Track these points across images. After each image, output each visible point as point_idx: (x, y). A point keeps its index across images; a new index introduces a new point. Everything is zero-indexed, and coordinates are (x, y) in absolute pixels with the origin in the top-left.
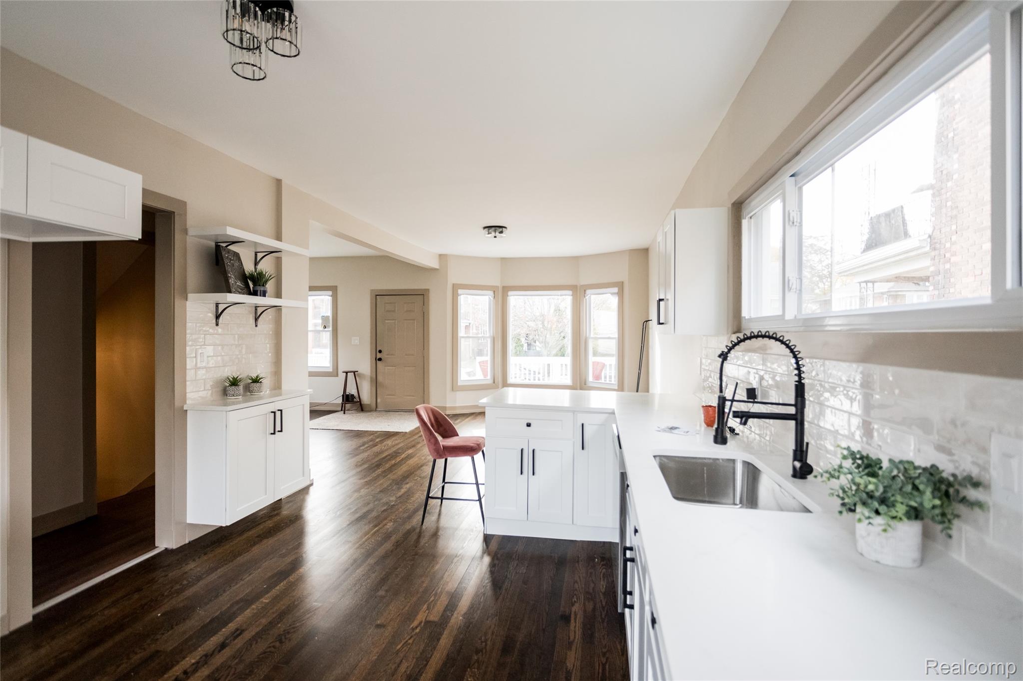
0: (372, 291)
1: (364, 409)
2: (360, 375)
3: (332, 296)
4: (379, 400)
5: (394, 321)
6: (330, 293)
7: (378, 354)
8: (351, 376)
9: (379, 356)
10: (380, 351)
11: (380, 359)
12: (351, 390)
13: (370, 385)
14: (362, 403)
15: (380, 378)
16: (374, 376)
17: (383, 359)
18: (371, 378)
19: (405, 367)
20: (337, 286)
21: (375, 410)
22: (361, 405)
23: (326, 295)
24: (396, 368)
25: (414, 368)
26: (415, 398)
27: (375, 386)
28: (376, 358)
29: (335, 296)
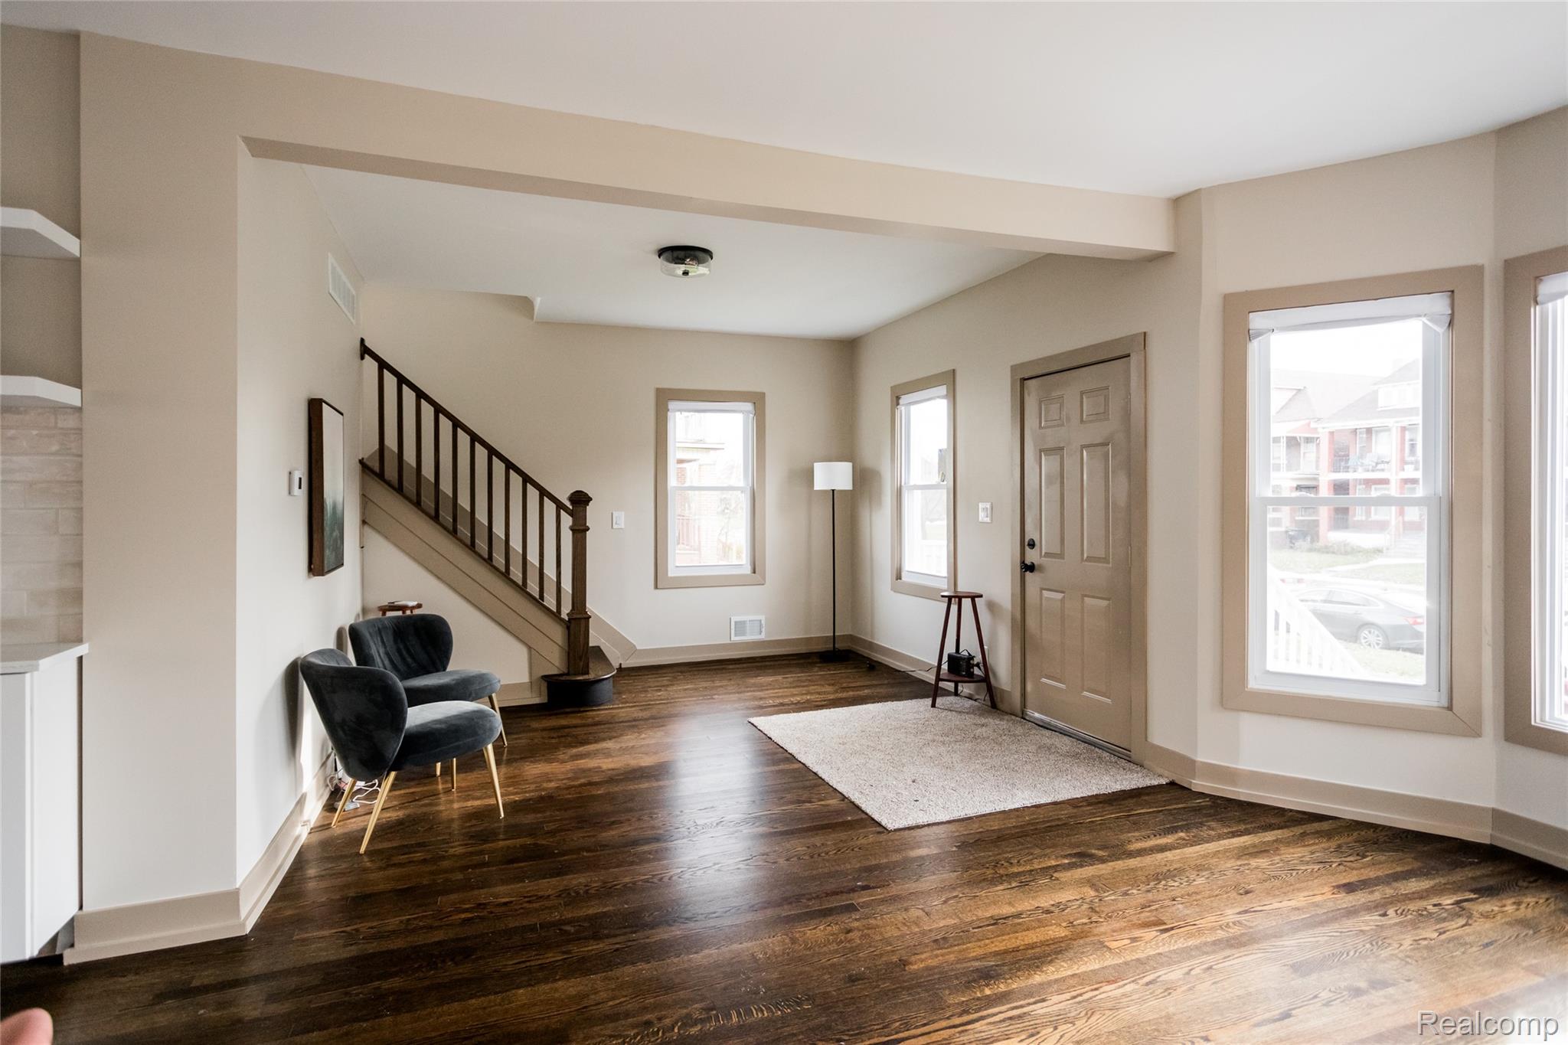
0: (1014, 369)
1: (1000, 705)
2: (992, 607)
3: (946, 396)
4: (1029, 687)
6: (942, 390)
7: (1027, 552)
8: (967, 607)
9: (1029, 557)
10: (1032, 545)
11: (1031, 568)
13: (1009, 638)
14: (993, 687)
15: (1032, 622)
16: (1019, 615)
18: (1013, 618)
19: (1086, 596)
20: (954, 370)
21: (1021, 715)
22: (990, 689)
23: (939, 397)
24: (1064, 597)
25: (1105, 603)
26: (1109, 701)
27: (1019, 642)
28: (1023, 562)
29: (952, 396)
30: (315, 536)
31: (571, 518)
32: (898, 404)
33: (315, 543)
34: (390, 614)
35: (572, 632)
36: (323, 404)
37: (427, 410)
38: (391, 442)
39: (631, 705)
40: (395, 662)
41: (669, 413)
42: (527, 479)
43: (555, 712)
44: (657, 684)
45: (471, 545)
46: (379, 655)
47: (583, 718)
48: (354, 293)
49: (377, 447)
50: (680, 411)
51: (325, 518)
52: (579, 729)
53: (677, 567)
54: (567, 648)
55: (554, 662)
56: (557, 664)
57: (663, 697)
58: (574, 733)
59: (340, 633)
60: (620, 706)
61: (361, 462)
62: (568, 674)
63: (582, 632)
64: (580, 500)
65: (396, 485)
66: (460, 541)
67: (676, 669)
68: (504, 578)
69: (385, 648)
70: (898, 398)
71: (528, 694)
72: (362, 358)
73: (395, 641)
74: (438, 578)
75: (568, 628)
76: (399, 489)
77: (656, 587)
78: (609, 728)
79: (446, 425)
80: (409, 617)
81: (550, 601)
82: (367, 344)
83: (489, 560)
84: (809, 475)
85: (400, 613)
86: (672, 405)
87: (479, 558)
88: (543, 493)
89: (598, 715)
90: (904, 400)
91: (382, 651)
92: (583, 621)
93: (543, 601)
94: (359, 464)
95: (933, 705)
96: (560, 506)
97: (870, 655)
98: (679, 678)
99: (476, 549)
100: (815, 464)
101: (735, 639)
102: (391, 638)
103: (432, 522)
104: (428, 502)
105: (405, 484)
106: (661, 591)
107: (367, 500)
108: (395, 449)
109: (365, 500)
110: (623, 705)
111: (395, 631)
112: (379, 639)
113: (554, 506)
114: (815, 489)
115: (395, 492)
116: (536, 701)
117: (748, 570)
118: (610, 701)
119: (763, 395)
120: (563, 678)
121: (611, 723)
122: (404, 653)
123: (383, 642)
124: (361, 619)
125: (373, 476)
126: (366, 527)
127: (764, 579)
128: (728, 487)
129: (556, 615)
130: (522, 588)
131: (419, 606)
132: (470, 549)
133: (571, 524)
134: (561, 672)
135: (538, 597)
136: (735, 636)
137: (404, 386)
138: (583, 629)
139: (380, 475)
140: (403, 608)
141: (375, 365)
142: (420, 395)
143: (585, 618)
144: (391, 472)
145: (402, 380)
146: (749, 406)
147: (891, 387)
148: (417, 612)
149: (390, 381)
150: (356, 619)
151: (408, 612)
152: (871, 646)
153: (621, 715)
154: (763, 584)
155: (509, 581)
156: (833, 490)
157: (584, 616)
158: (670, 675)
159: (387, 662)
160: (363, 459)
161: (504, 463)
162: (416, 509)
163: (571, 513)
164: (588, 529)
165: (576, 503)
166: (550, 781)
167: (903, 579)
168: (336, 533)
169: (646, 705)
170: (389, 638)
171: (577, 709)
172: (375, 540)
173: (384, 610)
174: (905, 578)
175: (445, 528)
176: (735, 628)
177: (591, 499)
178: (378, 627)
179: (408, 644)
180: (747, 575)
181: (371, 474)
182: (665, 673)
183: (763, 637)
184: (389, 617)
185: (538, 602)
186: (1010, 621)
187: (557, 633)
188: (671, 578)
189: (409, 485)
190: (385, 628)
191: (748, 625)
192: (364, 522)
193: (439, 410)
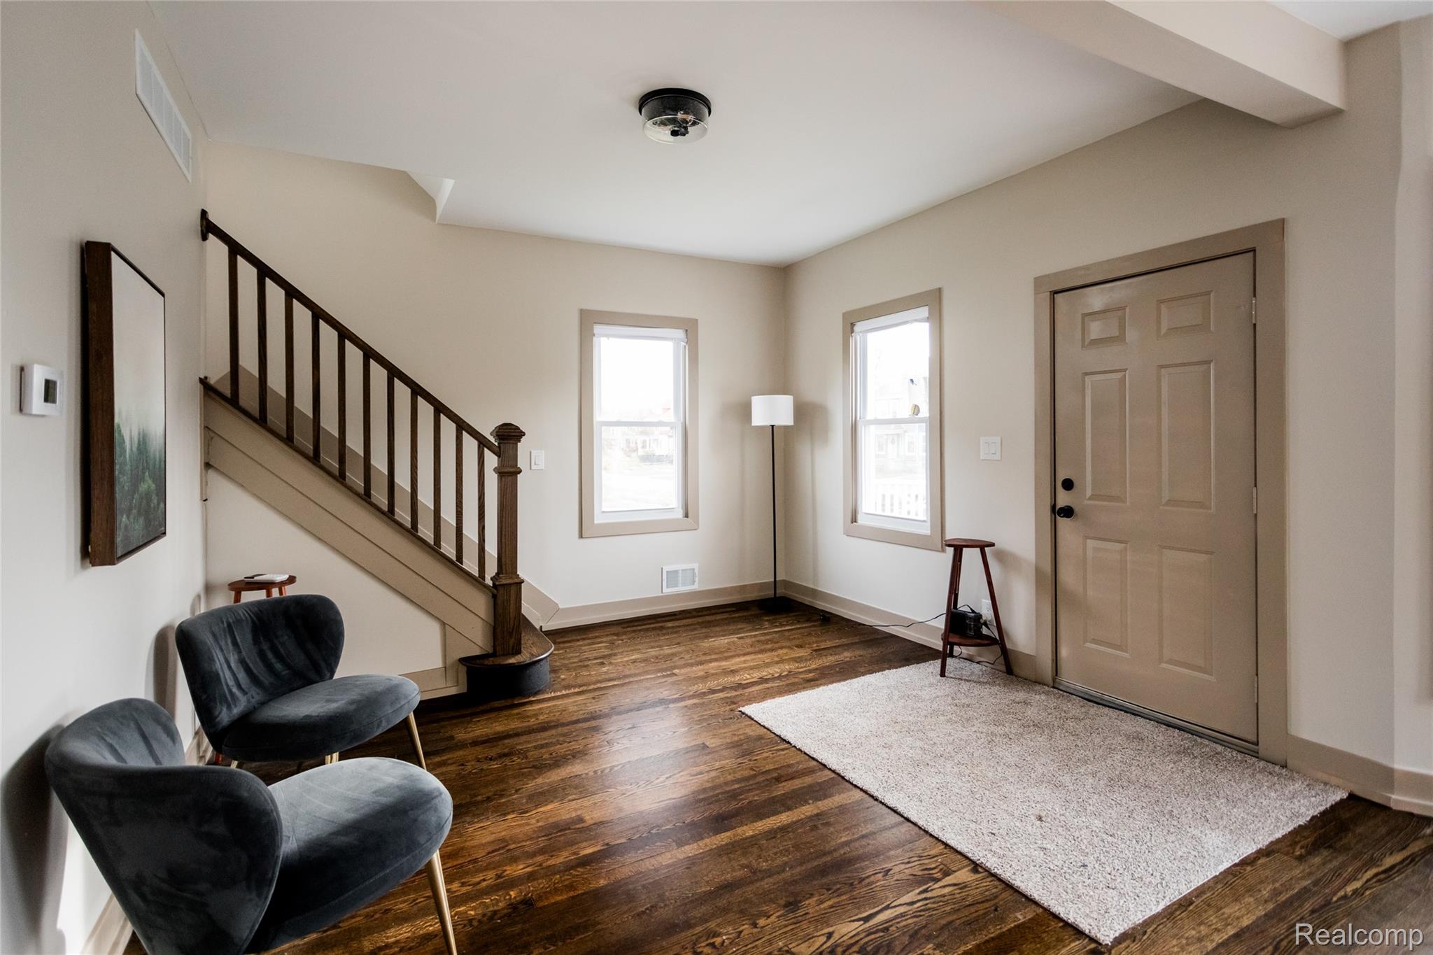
0: (1039, 282)
1: (1016, 670)
2: (1002, 557)
3: (928, 319)
4: (1064, 652)
5: (1119, 375)
6: (924, 312)
7: (1061, 493)
8: (971, 557)
9: (1064, 499)
10: (1068, 485)
11: (1068, 512)
12: (974, 598)
13: (1034, 591)
14: (1009, 646)
15: (1068, 576)
16: (1048, 568)
17: (1076, 509)
18: (1038, 572)
19: (1165, 547)
20: (940, 289)
21: (1051, 683)
22: (1005, 652)
23: (916, 320)
24: (1126, 549)
25: (1203, 557)
26: (1212, 679)
27: (1050, 599)
28: (1053, 507)
29: (937, 318)
30: (96, 493)
31: (496, 458)
32: (852, 331)
33: (96, 505)
34: (249, 597)
35: (499, 601)
36: (113, 253)
37: (302, 316)
38: (249, 361)
39: (577, 690)
40: (255, 671)
41: (595, 339)
42: (440, 409)
43: (481, 708)
44: (595, 654)
45: (365, 494)
46: (230, 667)
47: (523, 717)
48: (189, 135)
49: (228, 369)
50: (608, 336)
51: (118, 460)
52: (523, 738)
53: (604, 512)
54: (493, 624)
55: (475, 639)
56: (480, 643)
57: (612, 676)
58: (519, 747)
59: (161, 641)
60: (564, 692)
61: (203, 381)
62: (494, 655)
63: (512, 602)
64: (509, 435)
65: (256, 414)
66: (350, 489)
67: (609, 630)
68: (411, 537)
69: (240, 652)
70: (853, 325)
71: (440, 683)
72: (204, 238)
73: (256, 641)
74: (320, 539)
75: (494, 597)
76: (261, 420)
77: (581, 536)
78: (564, 735)
79: (328, 335)
80: (278, 602)
81: (471, 565)
82: (212, 217)
83: (389, 514)
84: (745, 411)
85: (260, 595)
86: (598, 329)
87: (377, 513)
88: (462, 426)
89: (541, 712)
90: (859, 327)
91: (233, 659)
92: (513, 589)
93: (462, 563)
94: (199, 384)
95: (943, 674)
96: (483, 443)
97: (813, 602)
98: (617, 643)
99: (372, 500)
100: (753, 398)
101: (667, 591)
102: (249, 636)
103: (310, 465)
104: (303, 438)
105: (270, 417)
106: (586, 539)
107: (212, 435)
108: (255, 371)
109: (209, 434)
110: (568, 692)
111: (253, 622)
112: (229, 641)
113: (475, 443)
114: (753, 425)
115: (255, 425)
116: (453, 691)
117: (679, 514)
118: (551, 687)
119: (694, 323)
120: (490, 662)
121: (563, 725)
122: (270, 655)
123: (235, 643)
124: (203, 609)
125: (223, 402)
126: (211, 472)
127: (697, 522)
128: (657, 423)
129: (478, 581)
130: (434, 549)
131: (292, 580)
132: (364, 500)
133: (496, 465)
134: (484, 653)
135: (454, 559)
136: (667, 587)
137: (268, 280)
138: (513, 598)
139: (233, 401)
140: (267, 586)
141: (224, 249)
142: (292, 293)
143: (517, 583)
144: (249, 398)
145: (264, 272)
146: (680, 334)
147: (844, 314)
148: (290, 591)
149: (247, 273)
150: (193, 610)
151: (275, 593)
152: (814, 593)
153: (572, 708)
154: (696, 529)
155: (416, 540)
156: (773, 426)
157: (516, 581)
158: (604, 639)
159: (242, 676)
160: (206, 378)
161: (410, 388)
162: (286, 448)
163: (498, 454)
164: (520, 472)
165: (503, 439)
166: (514, 860)
167: (859, 522)
168: (147, 485)
169: (595, 690)
170: (245, 637)
171: (509, 702)
172: (228, 494)
173: (239, 587)
174: (861, 520)
175: (329, 473)
176: (667, 578)
177: (523, 434)
178: (225, 622)
179: (276, 642)
180: (678, 520)
181: (218, 398)
182: (596, 637)
183: (696, 587)
184: (246, 604)
185: (455, 565)
186: (1034, 572)
187: (480, 603)
188: (597, 524)
189: (276, 417)
190: (239, 621)
191: (680, 574)
192: (207, 466)
193: (318, 314)
